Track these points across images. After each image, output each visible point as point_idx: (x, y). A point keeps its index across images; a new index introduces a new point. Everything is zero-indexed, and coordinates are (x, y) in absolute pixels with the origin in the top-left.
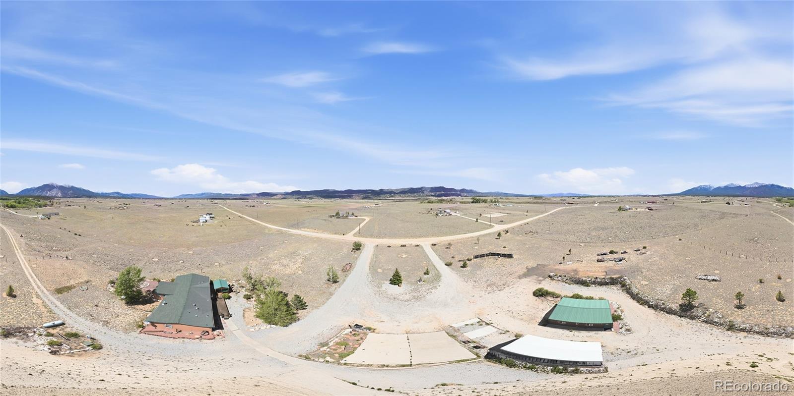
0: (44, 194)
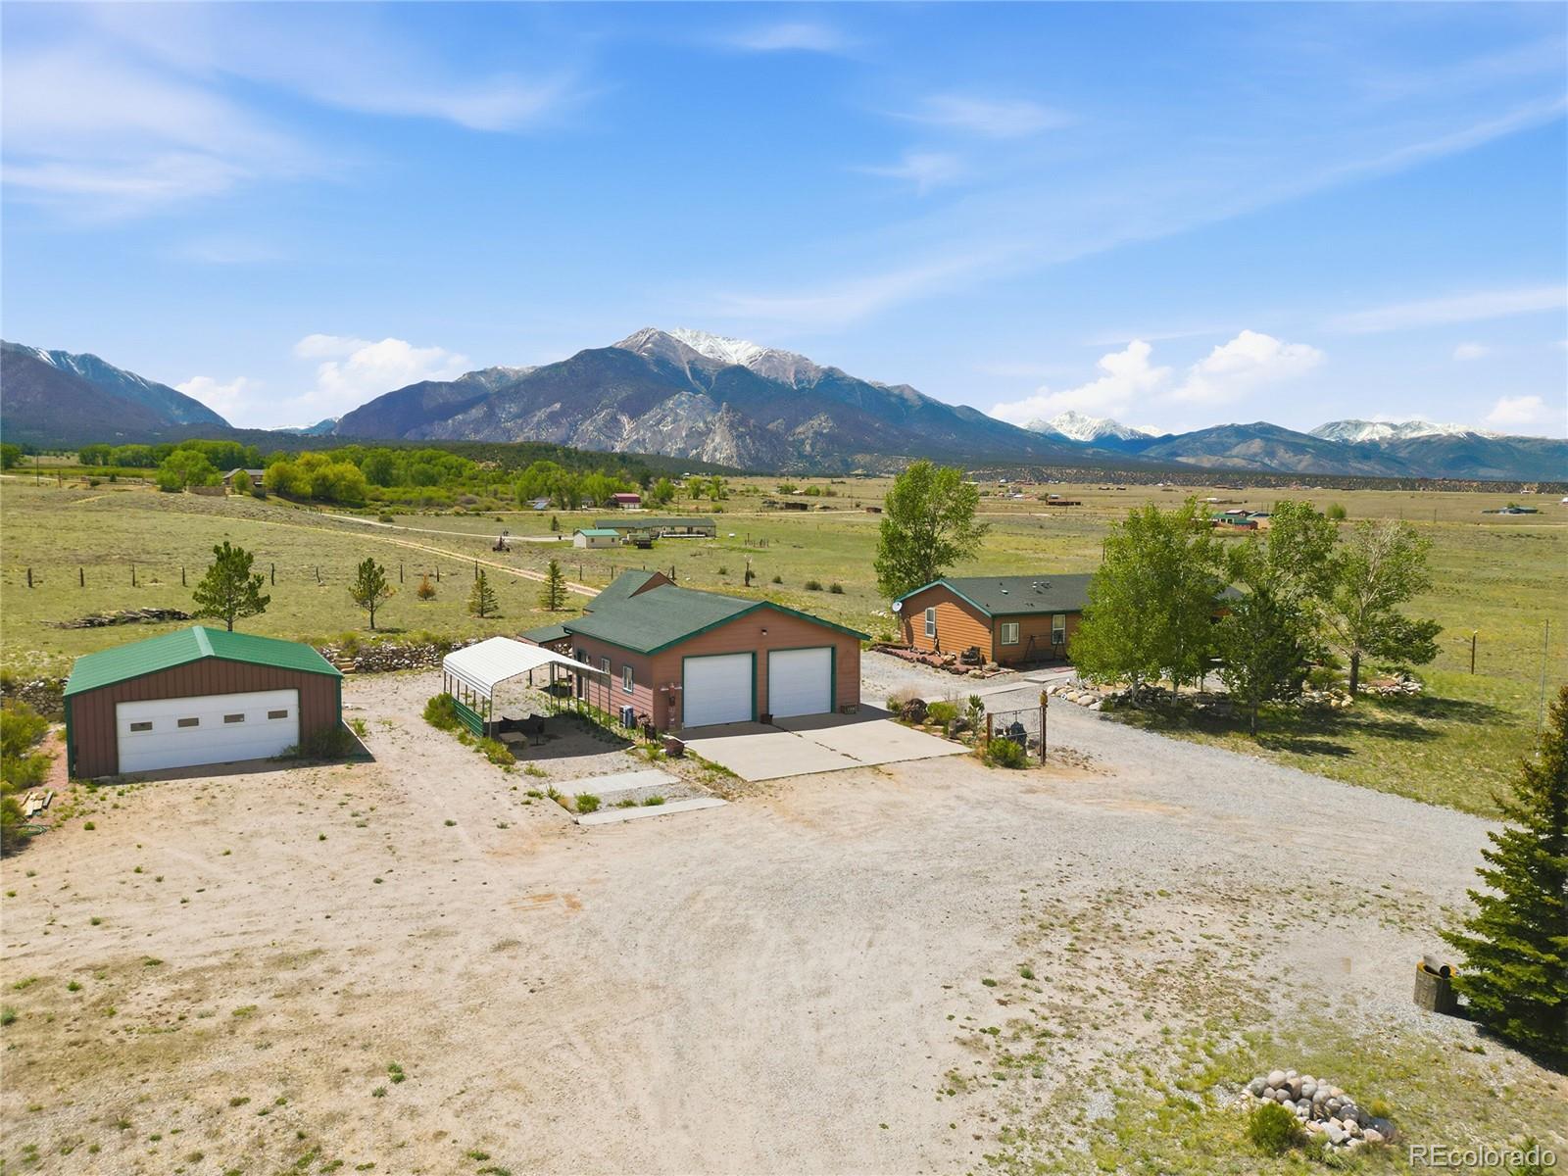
0: (587, 435)
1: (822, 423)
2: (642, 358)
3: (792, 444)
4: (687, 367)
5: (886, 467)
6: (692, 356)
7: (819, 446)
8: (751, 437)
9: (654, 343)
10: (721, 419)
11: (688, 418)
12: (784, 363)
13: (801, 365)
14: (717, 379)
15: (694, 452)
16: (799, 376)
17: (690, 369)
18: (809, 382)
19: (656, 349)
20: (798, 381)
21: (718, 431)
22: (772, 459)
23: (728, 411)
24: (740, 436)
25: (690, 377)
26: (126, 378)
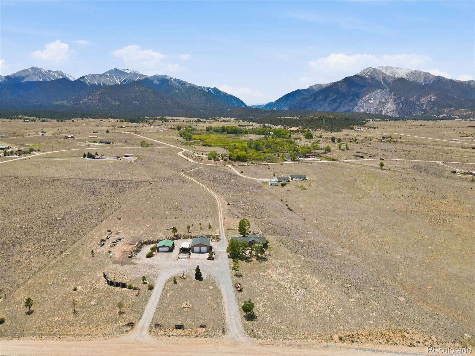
1: (432, 97)
2: (366, 78)
3: (418, 105)
4: (382, 80)
5: (455, 113)
6: (384, 76)
7: (429, 106)
8: (402, 104)
9: (371, 73)
10: (391, 98)
11: (379, 98)
12: (420, 75)
13: (427, 75)
14: (392, 83)
15: (380, 109)
16: (425, 80)
17: (383, 80)
18: (429, 81)
19: (371, 74)
20: (425, 81)
21: (390, 102)
22: (409, 111)
23: (394, 95)
24: (398, 104)
25: (382, 83)
26: (223, 94)
